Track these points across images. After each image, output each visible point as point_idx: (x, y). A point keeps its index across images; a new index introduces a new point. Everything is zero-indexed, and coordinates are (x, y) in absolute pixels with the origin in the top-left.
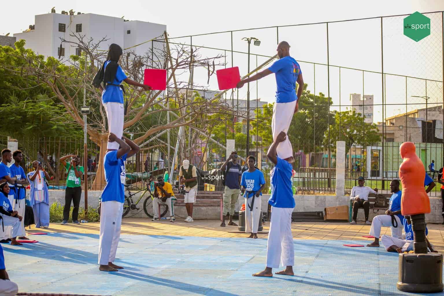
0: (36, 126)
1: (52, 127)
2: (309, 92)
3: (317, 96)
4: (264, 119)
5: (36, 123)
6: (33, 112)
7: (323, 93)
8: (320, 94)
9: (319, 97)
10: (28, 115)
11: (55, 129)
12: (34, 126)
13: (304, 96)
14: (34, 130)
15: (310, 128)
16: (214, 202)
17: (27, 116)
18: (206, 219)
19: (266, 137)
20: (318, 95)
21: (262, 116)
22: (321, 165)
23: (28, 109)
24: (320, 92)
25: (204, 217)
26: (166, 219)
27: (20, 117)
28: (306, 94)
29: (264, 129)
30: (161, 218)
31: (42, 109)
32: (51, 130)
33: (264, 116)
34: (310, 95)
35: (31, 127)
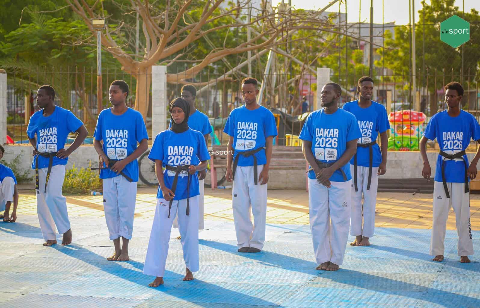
0: (65, 53)
1: (88, 54)
2: (457, 8)
3: (468, 14)
4: (395, 46)
5: (66, 50)
6: (61, 34)
7: (476, 10)
8: (473, 10)
9: (470, 15)
10: (55, 38)
11: (92, 58)
12: (63, 53)
13: (451, 14)
14: (63, 59)
15: (458, 57)
16: (297, 163)
17: (54, 40)
18: (286, 189)
19: (398, 71)
20: (470, 12)
21: (393, 42)
22: (474, 107)
23: (57, 31)
24: (473, 8)
25: (283, 186)
26: (225, 188)
27: (44, 42)
28: (453, 11)
29: (396, 59)
30: (218, 187)
31: (73, 30)
32: (87, 59)
33: (396, 42)
34: (459, 12)
35: (58, 55)
